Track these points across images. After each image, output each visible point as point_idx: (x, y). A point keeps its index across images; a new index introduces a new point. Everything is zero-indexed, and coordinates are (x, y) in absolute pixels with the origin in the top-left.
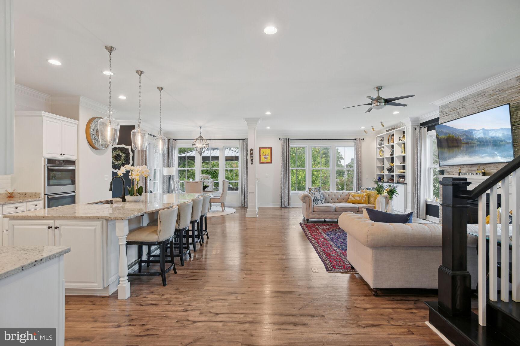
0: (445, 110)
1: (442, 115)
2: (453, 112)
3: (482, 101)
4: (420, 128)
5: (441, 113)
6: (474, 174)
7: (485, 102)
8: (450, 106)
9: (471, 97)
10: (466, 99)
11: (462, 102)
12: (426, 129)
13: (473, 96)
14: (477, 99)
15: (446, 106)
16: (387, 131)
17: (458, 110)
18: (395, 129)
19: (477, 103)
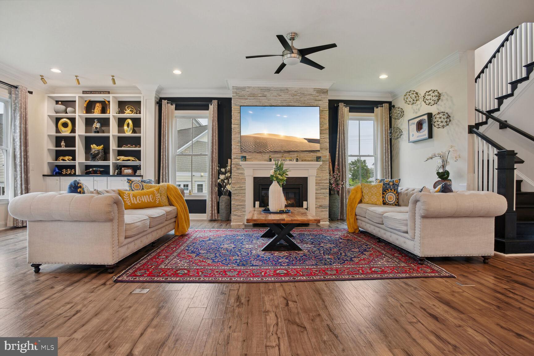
0: (241, 93)
1: (237, 97)
2: (253, 98)
3: (285, 96)
4: (168, 103)
5: (235, 94)
6: (288, 160)
7: (288, 98)
8: (247, 90)
9: (274, 90)
10: (268, 90)
11: (264, 91)
12: (174, 106)
13: (276, 89)
14: (281, 94)
15: (243, 89)
16: (84, 92)
17: (259, 98)
18: (109, 93)
19: (280, 97)
